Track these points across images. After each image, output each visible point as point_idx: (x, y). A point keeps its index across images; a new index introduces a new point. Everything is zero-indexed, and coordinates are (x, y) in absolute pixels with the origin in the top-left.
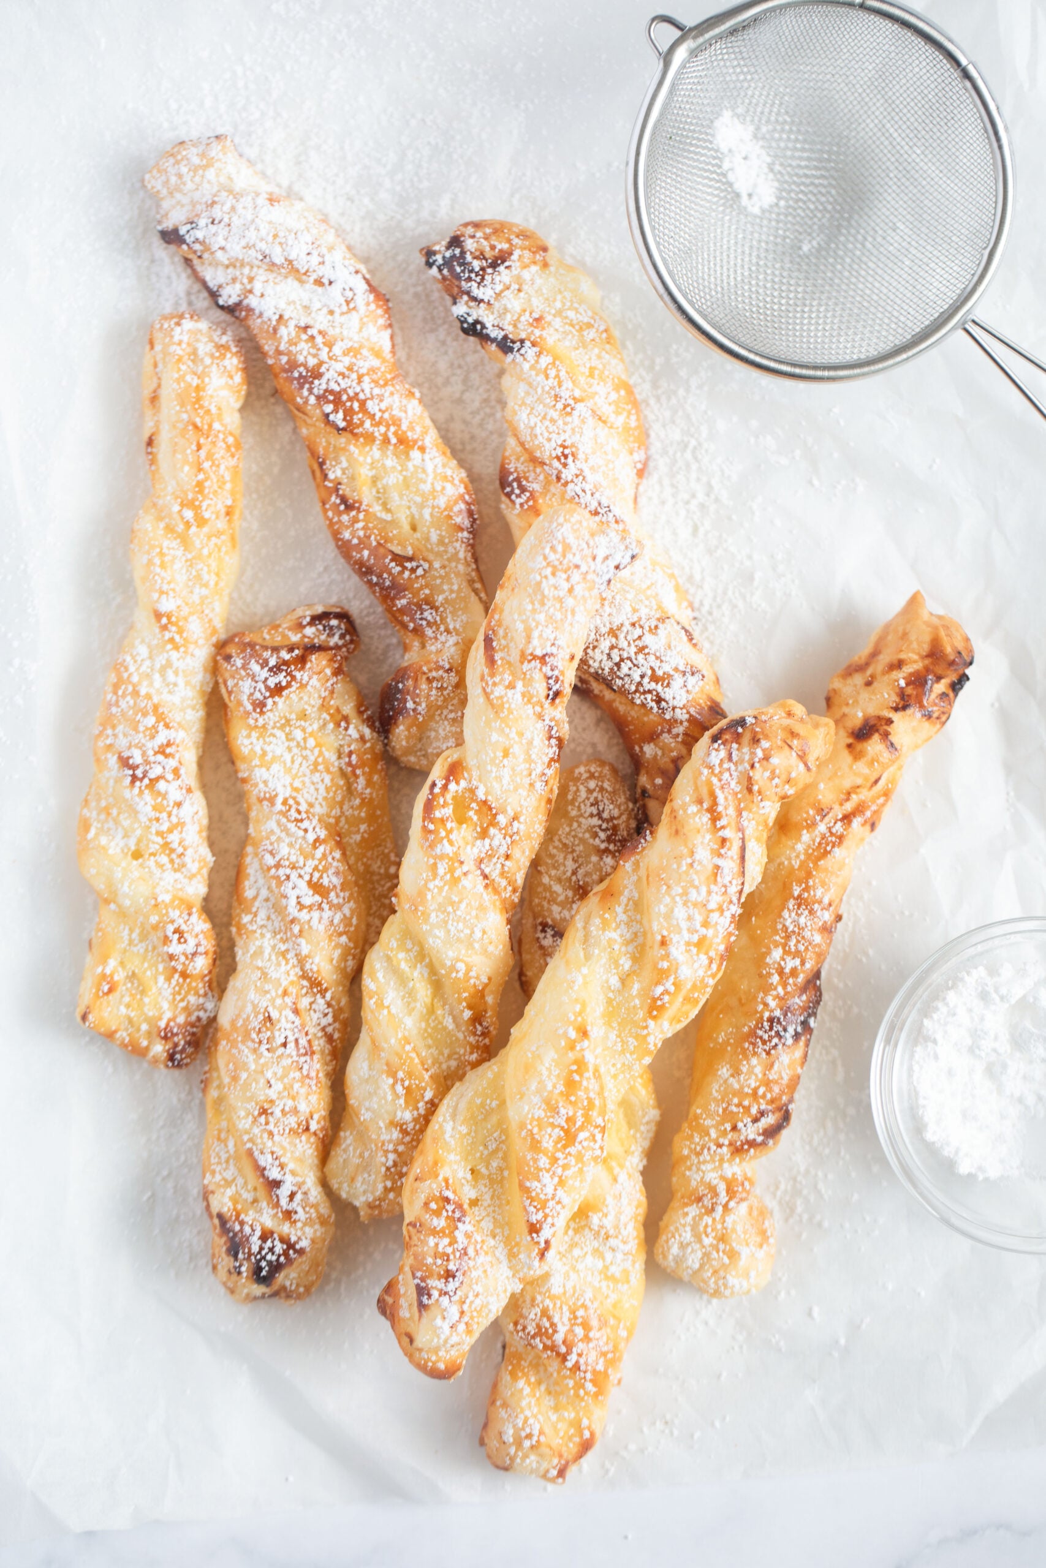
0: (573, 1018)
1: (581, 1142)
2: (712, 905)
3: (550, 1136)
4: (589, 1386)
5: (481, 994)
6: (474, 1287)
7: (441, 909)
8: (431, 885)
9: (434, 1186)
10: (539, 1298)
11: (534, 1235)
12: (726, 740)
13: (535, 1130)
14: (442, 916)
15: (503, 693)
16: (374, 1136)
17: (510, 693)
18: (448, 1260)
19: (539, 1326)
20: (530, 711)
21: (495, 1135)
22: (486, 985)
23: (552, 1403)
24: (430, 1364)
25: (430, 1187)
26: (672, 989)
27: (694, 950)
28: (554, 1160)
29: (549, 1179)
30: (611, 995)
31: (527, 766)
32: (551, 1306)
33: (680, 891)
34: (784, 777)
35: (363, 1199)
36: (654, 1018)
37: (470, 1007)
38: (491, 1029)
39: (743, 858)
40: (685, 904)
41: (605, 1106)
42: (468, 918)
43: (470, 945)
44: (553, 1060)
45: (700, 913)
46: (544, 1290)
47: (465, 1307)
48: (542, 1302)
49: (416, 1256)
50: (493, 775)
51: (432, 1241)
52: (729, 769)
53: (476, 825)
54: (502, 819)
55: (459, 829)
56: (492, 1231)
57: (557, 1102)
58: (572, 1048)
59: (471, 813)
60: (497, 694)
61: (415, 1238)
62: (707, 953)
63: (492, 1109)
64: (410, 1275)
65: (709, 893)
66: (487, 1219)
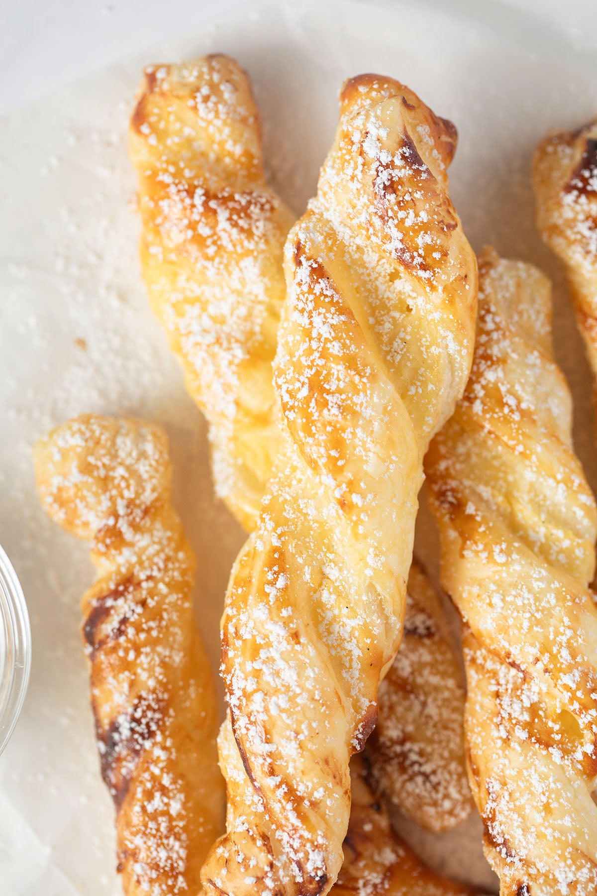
0: (362, 516)
1: (303, 384)
2: (258, 697)
3: (339, 379)
4: (167, 179)
5: (466, 536)
6: (359, 186)
7: (548, 612)
8: (569, 633)
9: (444, 277)
10: (262, 246)
11: (315, 266)
12: (311, 883)
13: (357, 379)
14: (543, 604)
15: (579, 874)
16: (517, 339)
17: (571, 877)
18: (399, 203)
19: (248, 216)
20: (540, 865)
21: (399, 357)
22: (463, 548)
23: (196, 144)
24: (376, 86)
25: (448, 274)
26: (268, 589)
27: (259, 640)
28: (324, 354)
29: (321, 331)
30: (331, 556)
31: (517, 803)
32: (246, 243)
33: (299, 700)
34: (233, 866)
35: (500, 269)
36: (275, 550)
37: (471, 517)
38: (437, 503)
39: (245, 760)
40: (288, 688)
41: (292, 434)
42: (515, 614)
43: (500, 585)
44: (366, 462)
45: (268, 683)
46: (261, 257)
47: (360, 160)
48: (257, 243)
49: (435, 194)
50: (551, 780)
51: (424, 216)
52: (296, 852)
53: (546, 717)
54: (522, 735)
55: (563, 705)
56: (363, 253)
57: (345, 418)
58: (350, 484)
59: (557, 727)
60: (585, 870)
61: (443, 213)
62: (244, 641)
63: (413, 384)
64: (434, 173)
65: (266, 710)
66: (373, 264)
